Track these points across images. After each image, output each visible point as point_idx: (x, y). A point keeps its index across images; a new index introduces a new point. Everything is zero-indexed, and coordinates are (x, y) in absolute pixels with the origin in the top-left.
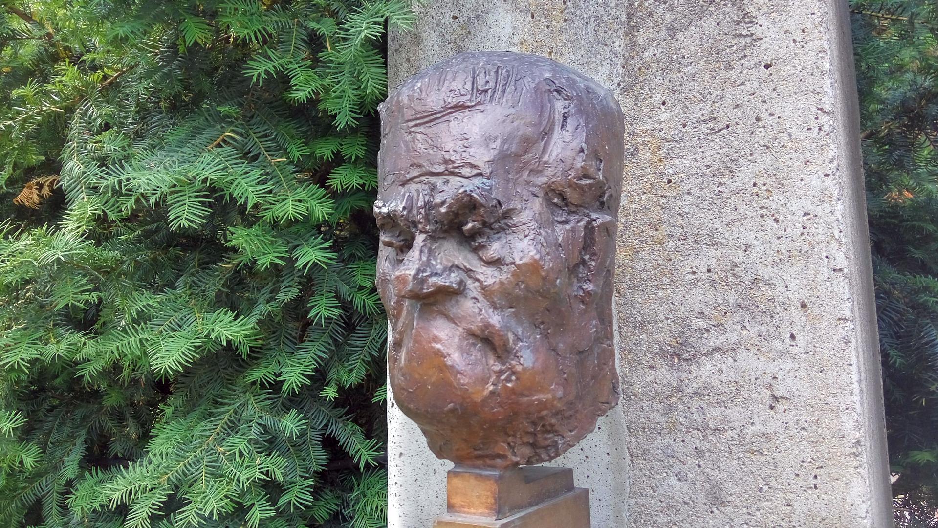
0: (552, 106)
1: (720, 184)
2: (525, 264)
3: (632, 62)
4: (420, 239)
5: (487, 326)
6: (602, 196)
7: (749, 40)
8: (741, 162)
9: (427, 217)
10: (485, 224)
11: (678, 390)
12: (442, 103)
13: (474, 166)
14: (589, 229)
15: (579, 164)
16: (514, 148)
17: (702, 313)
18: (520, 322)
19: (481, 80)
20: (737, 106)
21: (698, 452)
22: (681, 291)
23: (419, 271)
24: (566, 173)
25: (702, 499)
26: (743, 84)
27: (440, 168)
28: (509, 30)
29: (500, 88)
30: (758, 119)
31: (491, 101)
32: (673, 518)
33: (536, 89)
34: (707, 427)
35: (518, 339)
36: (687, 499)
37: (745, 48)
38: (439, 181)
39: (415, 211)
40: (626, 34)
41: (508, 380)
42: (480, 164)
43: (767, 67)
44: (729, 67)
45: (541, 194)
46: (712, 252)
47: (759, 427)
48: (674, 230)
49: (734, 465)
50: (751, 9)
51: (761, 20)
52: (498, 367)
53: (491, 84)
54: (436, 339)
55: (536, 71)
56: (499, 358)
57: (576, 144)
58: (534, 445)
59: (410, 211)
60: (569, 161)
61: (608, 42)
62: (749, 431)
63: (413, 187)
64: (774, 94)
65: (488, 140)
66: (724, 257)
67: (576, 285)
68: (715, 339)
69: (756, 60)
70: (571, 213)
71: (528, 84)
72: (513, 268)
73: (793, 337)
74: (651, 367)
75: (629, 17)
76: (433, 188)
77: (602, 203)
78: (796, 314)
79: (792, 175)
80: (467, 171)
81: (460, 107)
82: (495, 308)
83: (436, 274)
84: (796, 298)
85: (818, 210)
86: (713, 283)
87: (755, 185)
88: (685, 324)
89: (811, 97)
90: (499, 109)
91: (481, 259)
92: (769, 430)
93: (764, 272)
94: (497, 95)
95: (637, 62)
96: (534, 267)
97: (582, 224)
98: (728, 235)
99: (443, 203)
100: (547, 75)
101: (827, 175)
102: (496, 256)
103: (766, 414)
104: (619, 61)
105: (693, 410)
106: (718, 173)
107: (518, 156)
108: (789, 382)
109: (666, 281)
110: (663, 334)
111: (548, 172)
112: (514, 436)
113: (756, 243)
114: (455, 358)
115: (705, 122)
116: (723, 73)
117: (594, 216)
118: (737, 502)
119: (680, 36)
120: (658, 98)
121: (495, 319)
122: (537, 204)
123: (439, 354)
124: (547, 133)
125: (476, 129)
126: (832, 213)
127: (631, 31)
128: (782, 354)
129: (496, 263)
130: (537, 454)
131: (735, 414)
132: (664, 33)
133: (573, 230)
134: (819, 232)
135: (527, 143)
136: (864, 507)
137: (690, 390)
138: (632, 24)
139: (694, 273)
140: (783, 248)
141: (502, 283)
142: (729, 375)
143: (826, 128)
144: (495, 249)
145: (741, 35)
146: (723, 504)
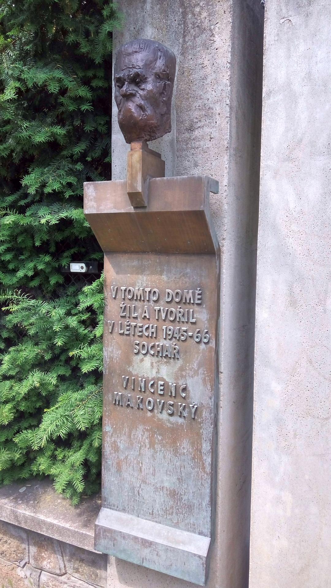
0: (158, 54)
1: (203, 82)
2: (150, 90)
3: (184, 46)
4: (126, 83)
5: (141, 104)
6: (169, 77)
7: (213, 41)
8: (209, 76)
9: (128, 78)
10: (141, 80)
11: (189, 139)
12: (132, 51)
13: (139, 66)
14: (165, 84)
15: (163, 68)
16: (148, 63)
17: (196, 118)
18: (148, 104)
19: (141, 46)
20: (209, 60)
21: (193, 154)
22: (192, 112)
23: (126, 89)
24: (160, 70)
25: (193, 166)
26: (211, 54)
27: (131, 66)
28: (151, 34)
29: (145, 48)
30: (213, 64)
31: (143, 51)
32: (186, 171)
33: (154, 49)
34: (195, 147)
35: (147, 107)
36: (189, 166)
37: (212, 44)
38: (131, 70)
39: (125, 77)
40: (183, 37)
41: (145, 116)
42: (140, 66)
43: (217, 49)
44: (208, 49)
45: (154, 75)
46: (200, 101)
47: (207, 146)
48: (191, 95)
49: (200, 156)
50: (214, 32)
51: (216, 36)
52: (143, 113)
53: (144, 47)
54: (129, 106)
55: (154, 44)
56: (143, 111)
57: (162, 63)
58: (150, 136)
59: (124, 76)
60: (161, 67)
61: (178, 39)
62: (205, 147)
63: (125, 71)
64: (217, 57)
65: (142, 60)
66: (203, 102)
67: (161, 98)
68: (199, 124)
69: (214, 47)
70: (161, 80)
71: (152, 48)
72: (147, 91)
73: (216, 122)
74: (184, 133)
75: (184, 32)
76: (130, 71)
77: (169, 79)
78: (217, 116)
79: (220, 80)
80: (137, 67)
81: (136, 52)
82: (143, 100)
83: (130, 90)
84: (218, 112)
85: (225, 89)
86: (200, 109)
87: (211, 82)
88: (192, 121)
89: (226, 58)
90: (145, 53)
91: (140, 89)
92: (209, 146)
93: (211, 106)
94: (145, 50)
95: (185, 46)
96: (151, 91)
97: (163, 83)
98: (204, 96)
99: (132, 74)
100: (157, 46)
101: (227, 80)
102: (143, 88)
103: (209, 142)
104: (181, 45)
105: (193, 143)
106: (203, 79)
107: (149, 65)
108: (214, 134)
109: (189, 110)
110: (187, 124)
111: (156, 69)
112: (146, 132)
113: (210, 98)
114: (133, 110)
115: (201, 64)
116: (206, 50)
117: (166, 82)
118: (200, 165)
119: (197, 39)
120: (190, 57)
121: (143, 102)
122: (153, 77)
123: (130, 109)
124: (156, 60)
125: (140, 57)
126: (227, 89)
127: (184, 36)
128: (213, 127)
129: (143, 89)
130: (151, 138)
131: (202, 143)
132: (193, 38)
133: (161, 84)
134: (224, 94)
135: (151, 62)
136: (227, 162)
137: (192, 138)
138: (185, 34)
139: (195, 107)
140: (216, 99)
141: (144, 94)
142: (201, 133)
143: (228, 67)
144: (143, 86)
145: (211, 40)
146: (197, 166)
